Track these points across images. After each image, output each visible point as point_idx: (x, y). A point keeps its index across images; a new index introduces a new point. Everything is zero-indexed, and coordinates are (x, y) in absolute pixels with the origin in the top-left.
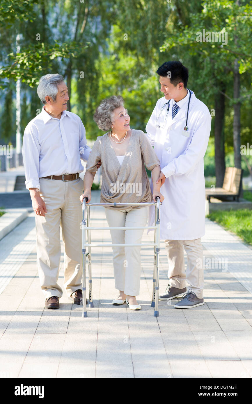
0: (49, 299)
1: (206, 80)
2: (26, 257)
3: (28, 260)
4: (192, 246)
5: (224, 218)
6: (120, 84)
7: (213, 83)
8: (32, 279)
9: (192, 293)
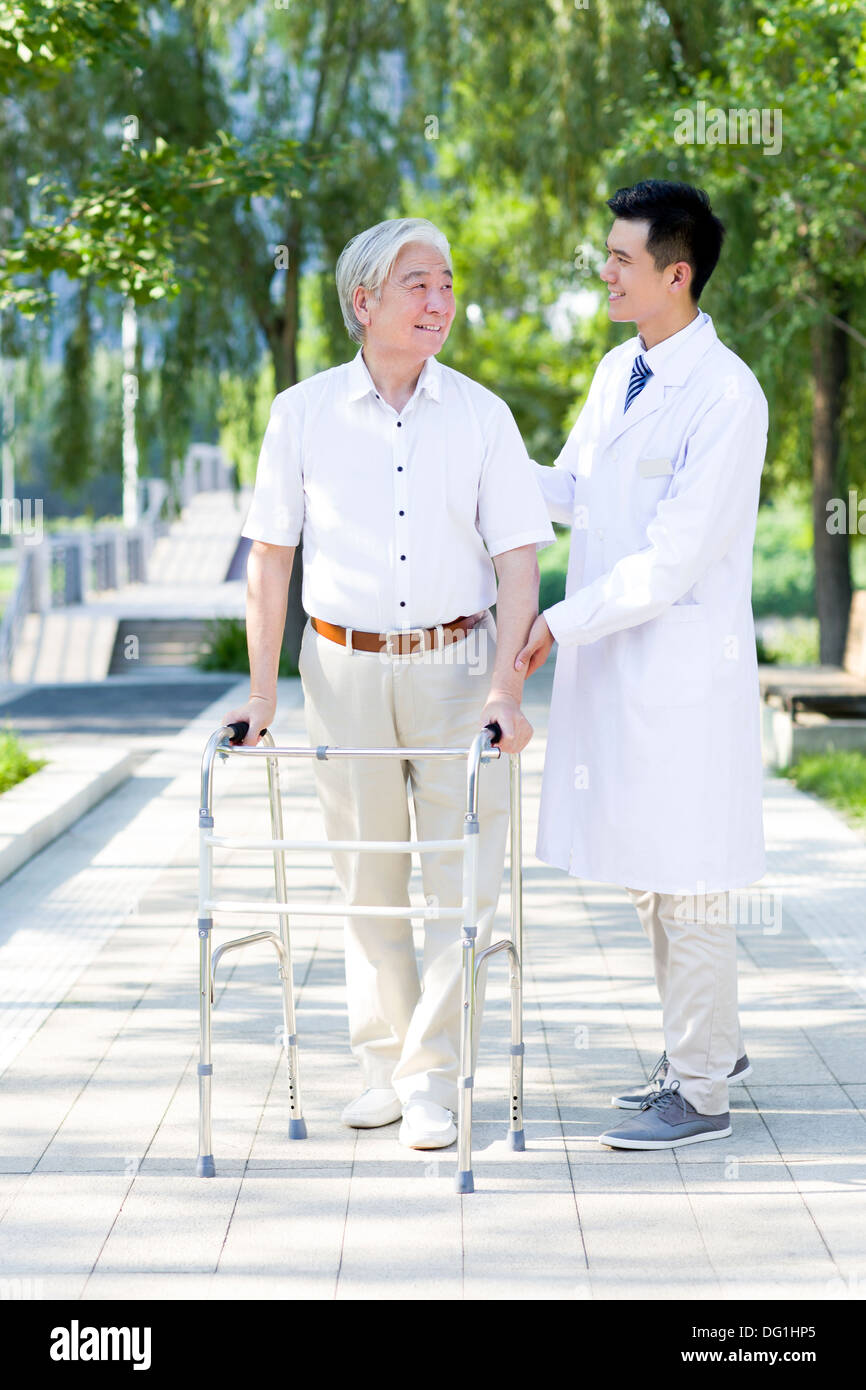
9: (675, 1093)
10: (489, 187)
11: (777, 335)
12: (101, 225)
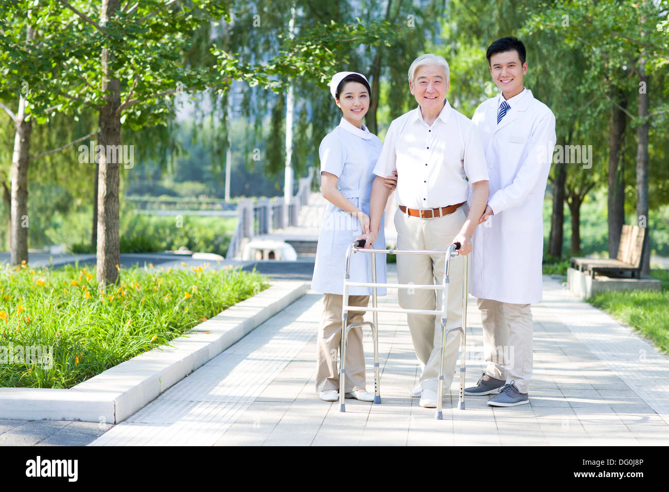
1: (594, 87)
7: (606, 91)
9: (513, 385)
10: (465, 43)
11: (593, 112)
12: (307, 54)
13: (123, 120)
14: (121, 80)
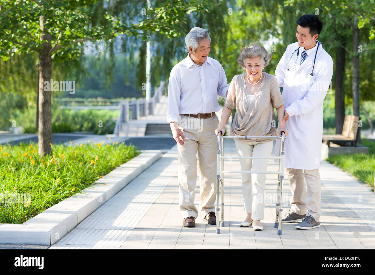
0: (187, 219)
1: (328, 34)
2: (163, 188)
3: (164, 191)
4: (313, 176)
5: (342, 160)
6: (247, 38)
7: (334, 37)
8: (171, 205)
9: (310, 217)
13: (53, 56)
14: (52, 34)
